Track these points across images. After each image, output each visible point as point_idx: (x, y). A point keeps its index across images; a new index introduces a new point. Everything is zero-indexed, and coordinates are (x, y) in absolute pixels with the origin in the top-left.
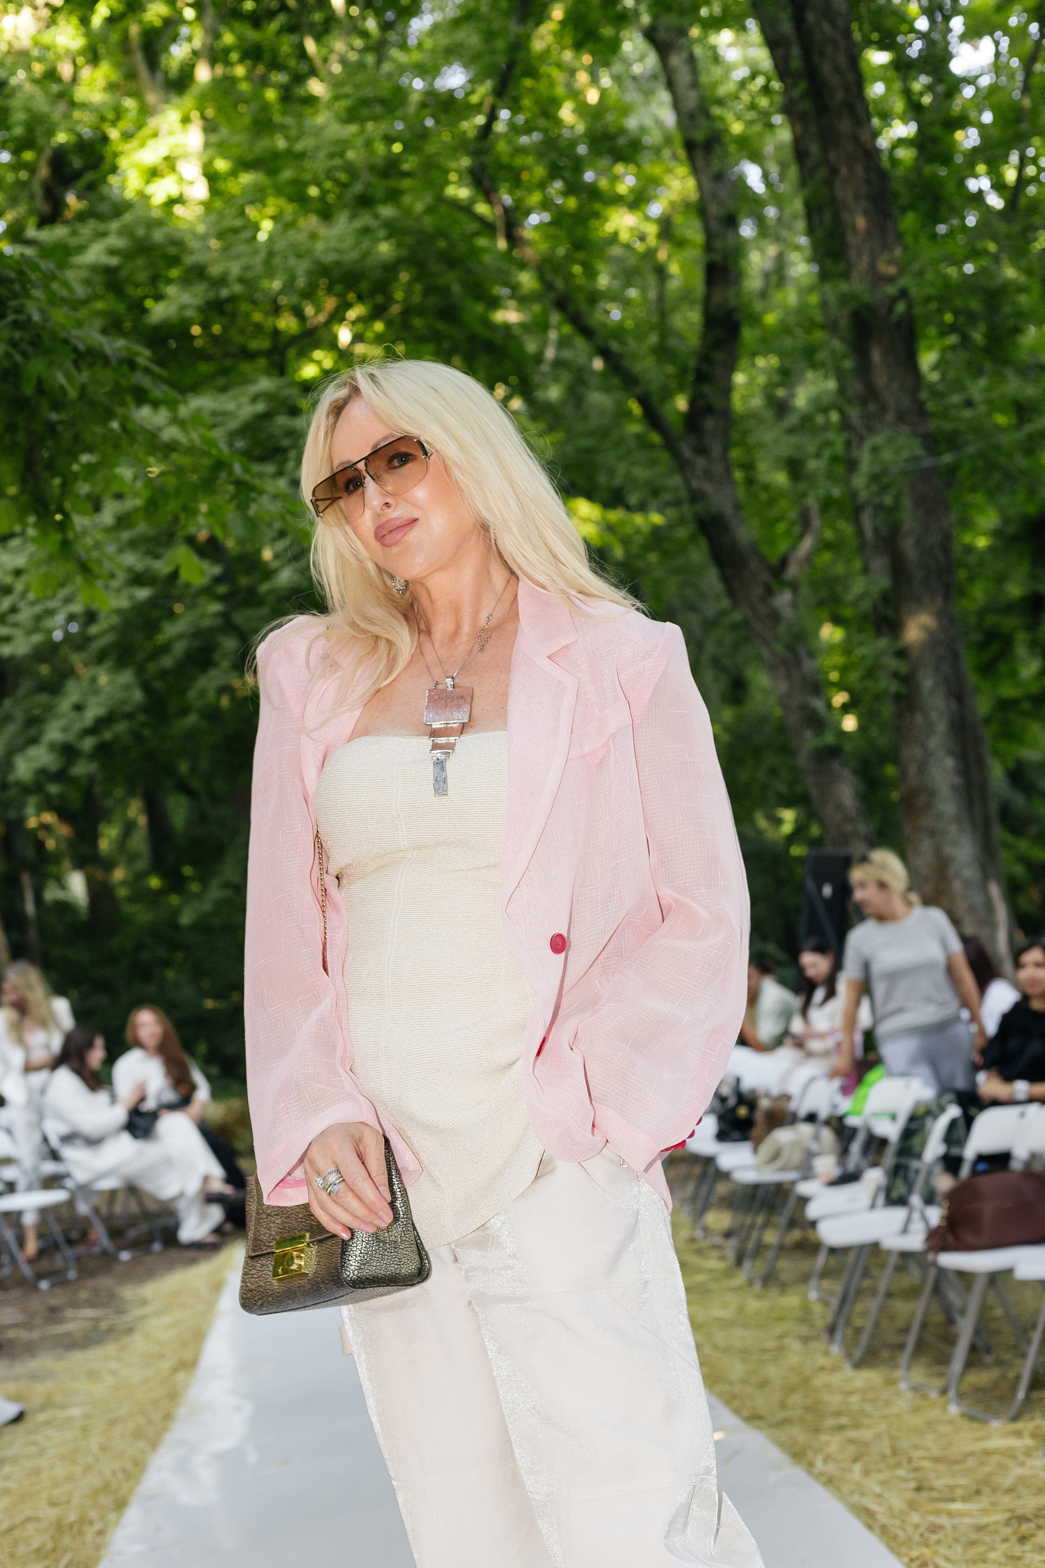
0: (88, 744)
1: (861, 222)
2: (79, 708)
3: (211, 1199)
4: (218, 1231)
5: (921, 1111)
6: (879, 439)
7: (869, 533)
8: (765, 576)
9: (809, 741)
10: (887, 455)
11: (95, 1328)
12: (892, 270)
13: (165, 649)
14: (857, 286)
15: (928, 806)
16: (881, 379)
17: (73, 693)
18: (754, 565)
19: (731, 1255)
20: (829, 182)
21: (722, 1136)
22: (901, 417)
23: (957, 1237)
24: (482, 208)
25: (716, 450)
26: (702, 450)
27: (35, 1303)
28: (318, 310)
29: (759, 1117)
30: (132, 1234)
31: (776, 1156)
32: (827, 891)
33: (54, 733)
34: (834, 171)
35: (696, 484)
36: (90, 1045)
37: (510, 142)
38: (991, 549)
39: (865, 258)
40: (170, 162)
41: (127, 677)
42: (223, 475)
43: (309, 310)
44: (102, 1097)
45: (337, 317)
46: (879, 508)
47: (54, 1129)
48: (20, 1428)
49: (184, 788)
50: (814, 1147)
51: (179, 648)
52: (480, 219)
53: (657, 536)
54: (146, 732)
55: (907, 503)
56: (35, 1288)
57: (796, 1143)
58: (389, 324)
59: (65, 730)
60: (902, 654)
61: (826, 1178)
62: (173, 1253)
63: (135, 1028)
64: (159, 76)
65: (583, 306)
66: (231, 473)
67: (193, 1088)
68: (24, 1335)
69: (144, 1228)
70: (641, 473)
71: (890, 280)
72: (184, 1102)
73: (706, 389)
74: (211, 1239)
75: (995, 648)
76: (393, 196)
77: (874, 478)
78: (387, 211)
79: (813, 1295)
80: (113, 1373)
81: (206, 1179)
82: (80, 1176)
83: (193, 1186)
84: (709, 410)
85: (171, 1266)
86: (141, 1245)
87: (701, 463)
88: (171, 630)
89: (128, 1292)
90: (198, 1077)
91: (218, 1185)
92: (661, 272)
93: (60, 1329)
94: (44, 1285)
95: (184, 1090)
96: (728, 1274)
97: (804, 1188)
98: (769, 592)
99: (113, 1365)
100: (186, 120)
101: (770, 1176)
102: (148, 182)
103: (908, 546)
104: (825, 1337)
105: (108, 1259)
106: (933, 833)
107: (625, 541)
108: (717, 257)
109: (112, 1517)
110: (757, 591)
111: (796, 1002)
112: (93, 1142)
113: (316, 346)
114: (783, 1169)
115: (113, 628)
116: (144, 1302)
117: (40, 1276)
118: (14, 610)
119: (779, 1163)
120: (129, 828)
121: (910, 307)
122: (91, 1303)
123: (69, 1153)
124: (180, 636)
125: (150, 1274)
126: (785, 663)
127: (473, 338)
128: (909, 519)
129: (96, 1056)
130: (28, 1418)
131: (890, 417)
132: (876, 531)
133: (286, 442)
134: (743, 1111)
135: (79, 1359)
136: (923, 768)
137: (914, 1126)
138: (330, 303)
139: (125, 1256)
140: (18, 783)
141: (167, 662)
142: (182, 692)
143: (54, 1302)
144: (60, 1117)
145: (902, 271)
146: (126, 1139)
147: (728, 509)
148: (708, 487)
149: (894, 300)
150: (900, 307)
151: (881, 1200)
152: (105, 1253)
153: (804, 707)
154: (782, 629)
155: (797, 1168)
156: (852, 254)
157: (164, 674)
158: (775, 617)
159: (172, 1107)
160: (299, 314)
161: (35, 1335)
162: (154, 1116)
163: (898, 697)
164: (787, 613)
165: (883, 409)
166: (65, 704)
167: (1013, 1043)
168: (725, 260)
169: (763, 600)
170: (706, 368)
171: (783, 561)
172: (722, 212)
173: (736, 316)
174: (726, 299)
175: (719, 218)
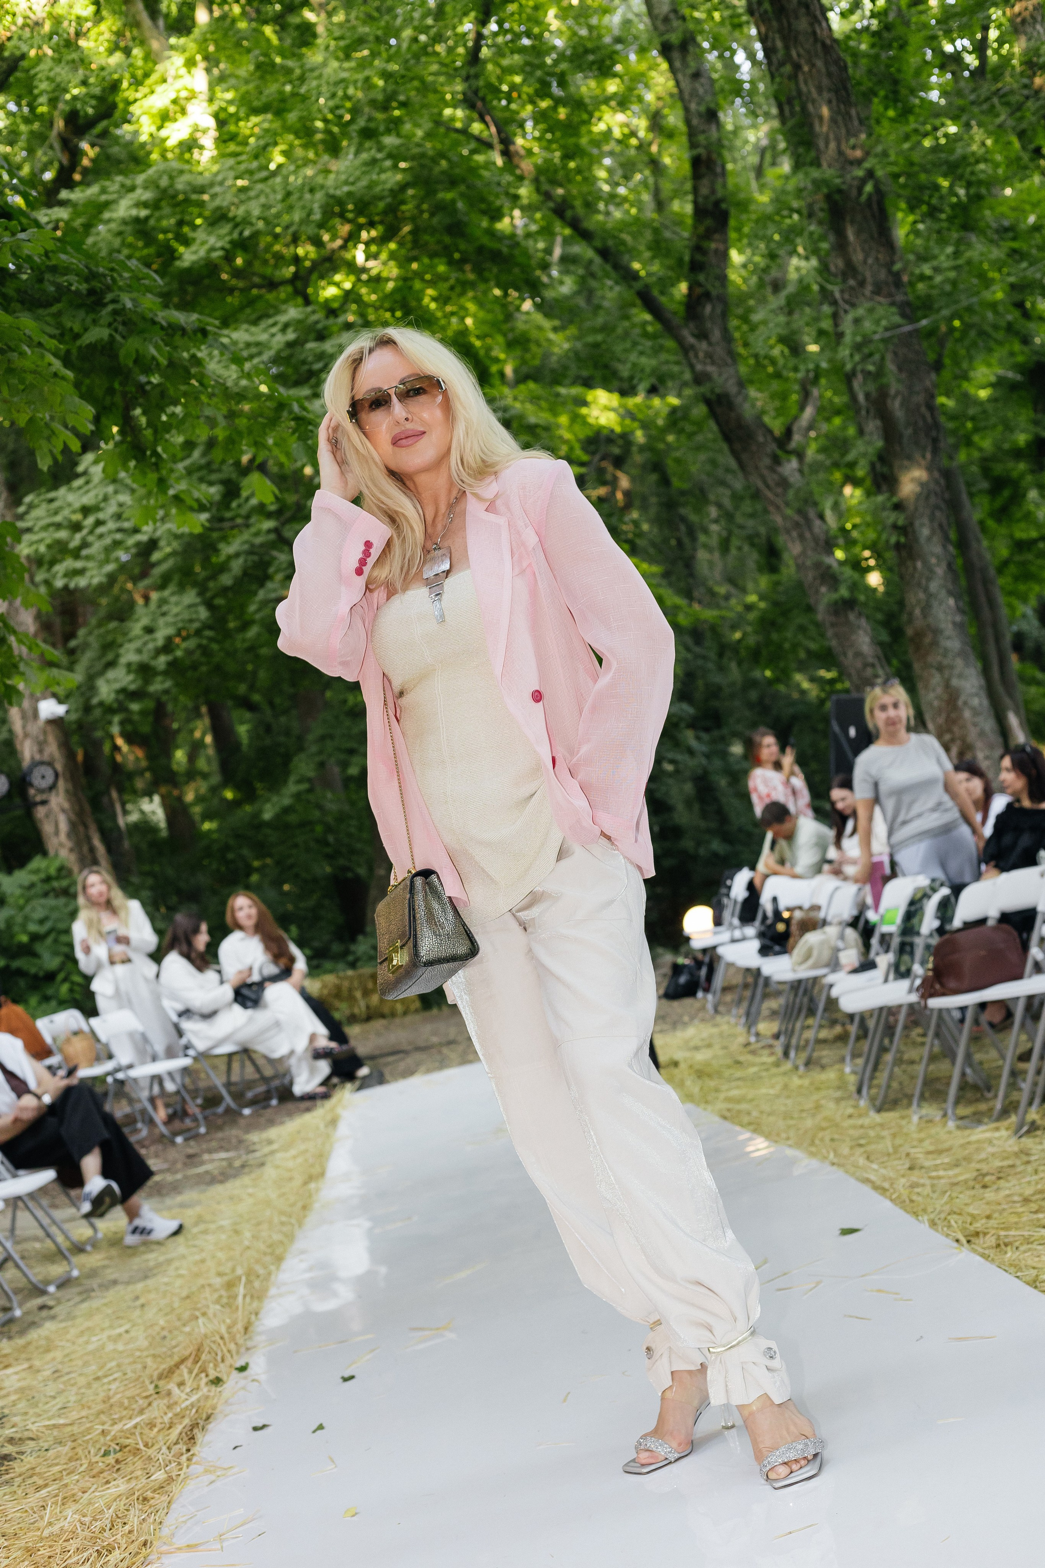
0: (162, 661)
1: (825, 111)
2: (149, 630)
3: (318, 1055)
4: (325, 1082)
5: (919, 895)
6: (860, 312)
7: (861, 397)
8: (772, 447)
9: (825, 597)
10: (868, 325)
11: (230, 1165)
12: (858, 153)
13: (223, 568)
14: (828, 172)
15: (935, 643)
16: (858, 257)
17: (142, 618)
18: (760, 438)
19: (779, 1050)
20: (793, 77)
21: (764, 951)
22: (878, 290)
23: (942, 985)
24: (477, 127)
25: (715, 334)
26: (703, 335)
27: (172, 1153)
28: (333, 238)
29: (794, 928)
30: (250, 1095)
31: (808, 956)
32: (852, 732)
33: (129, 655)
34: (797, 67)
35: (699, 367)
36: (196, 931)
37: (497, 64)
38: (992, 400)
39: (833, 145)
40: (180, 106)
41: (190, 597)
42: (285, 414)
43: (326, 237)
44: (211, 975)
45: (352, 238)
46: (867, 374)
47: (171, 1007)
48: (180, 1239)
49: (247, 704)
50: (840, 944)
51: (237, 566)
52: (478, 139)
53: (675, 417)
54: (215, 646)
55: (891, 366)
56: (173, 1143)
57: (822, 943)
58: (401, 244)
59: (139, 651)
60: (898, 507)
61: (849, 968)
62: (290, 1106)
63: (233, 912)
64: (161, 23)
65: (580, 211)
66: (291, 412)
67: (292, 960)
68: (169, 1178)
69: (261, 1089)
70: (648, 362)
71: (859, 162)
72: (286, 973)
73: (701, 278)
74: (322, 1089)
75: (1006, 493)
76: (394, 125)
77: (857, 347)
78: (390, 141)
79: (848, 1070)
80: (250, 1195)
81: (313, 1037)
82: (201, 1045)
83: (301, 1044)
84: (707, 295)
85: (290, 1115)
86: (260, 1102)
87: (703, 347)
88: (227, 549)
89: (254, 1137)
90: (294, 950)
91: (324, 1042)
92: (655, 164)
93: (201, 1170)
94: (179, 1140)
95: (283, 962)
96: (777, 1064)
97: (831, 978)
98: (776, 461)
99: (250, 1190)
100: (190, 63)
101: (805, 973)
102: (160, 128)
103: (896, 406)
104: (855, 1096)
105: (232, 1115)
106: (940, 668)
107: (645, 425)
108: (700, 151)
109: (273, 1268)
110: (766, 462)
111: (831, 833)
112: (209, 1016)
113: (335, 270)
114: (815, 966)
115: (174, 554)
116: (270, 1142)
117: (176, 1134)
118: (85, 545)
119: (810, 962)
120: (196, 748)
121: (877, 187)
122: (221, 1148)
123: (187, 1025)
124: (237, 555)
125: (271, 1123)
126: (797, 525)
127: (481, 250)
128: (894, 382)
129: (202, 940)
130: (184, 1232)
131: (868, 289)
132: (867, 395)
134: (781, 927)
135: (218, 1190)
136: (926, 609)
137: (913, 908)
138: (345, 229)
139: (247, 1111)
140: (101, 704)
141: (226, 580)
142: (243, 607)
143: (190, 1151)
144: (174, 997)
145: (867, 154)
146: (237, 1008)
147: (732, 388)
148: (710, 369)
149: (863, 182)
150: (869, 188)
151: (891, 976)
152: (228, 1111)
153: (818, 565)
154: (791, 494)
155: (827, 965)
156: (821, 144)
157: (225, 590)
158: (784, 483)
159: (274, 979)
160: (317, 242)
161: (179, 1176)
162: (260, 986)
163: (898, 546)
164: (795, 479)
165: (862, 284)
166: (136, 628)
167: (1007, 839)
168: (709, 153)
169: (772, 470)
170: (699, 257)
171: (788, 432)
172: (702, 109)
173: (724, 206)
174: (713, 191)
175: (700, 115)
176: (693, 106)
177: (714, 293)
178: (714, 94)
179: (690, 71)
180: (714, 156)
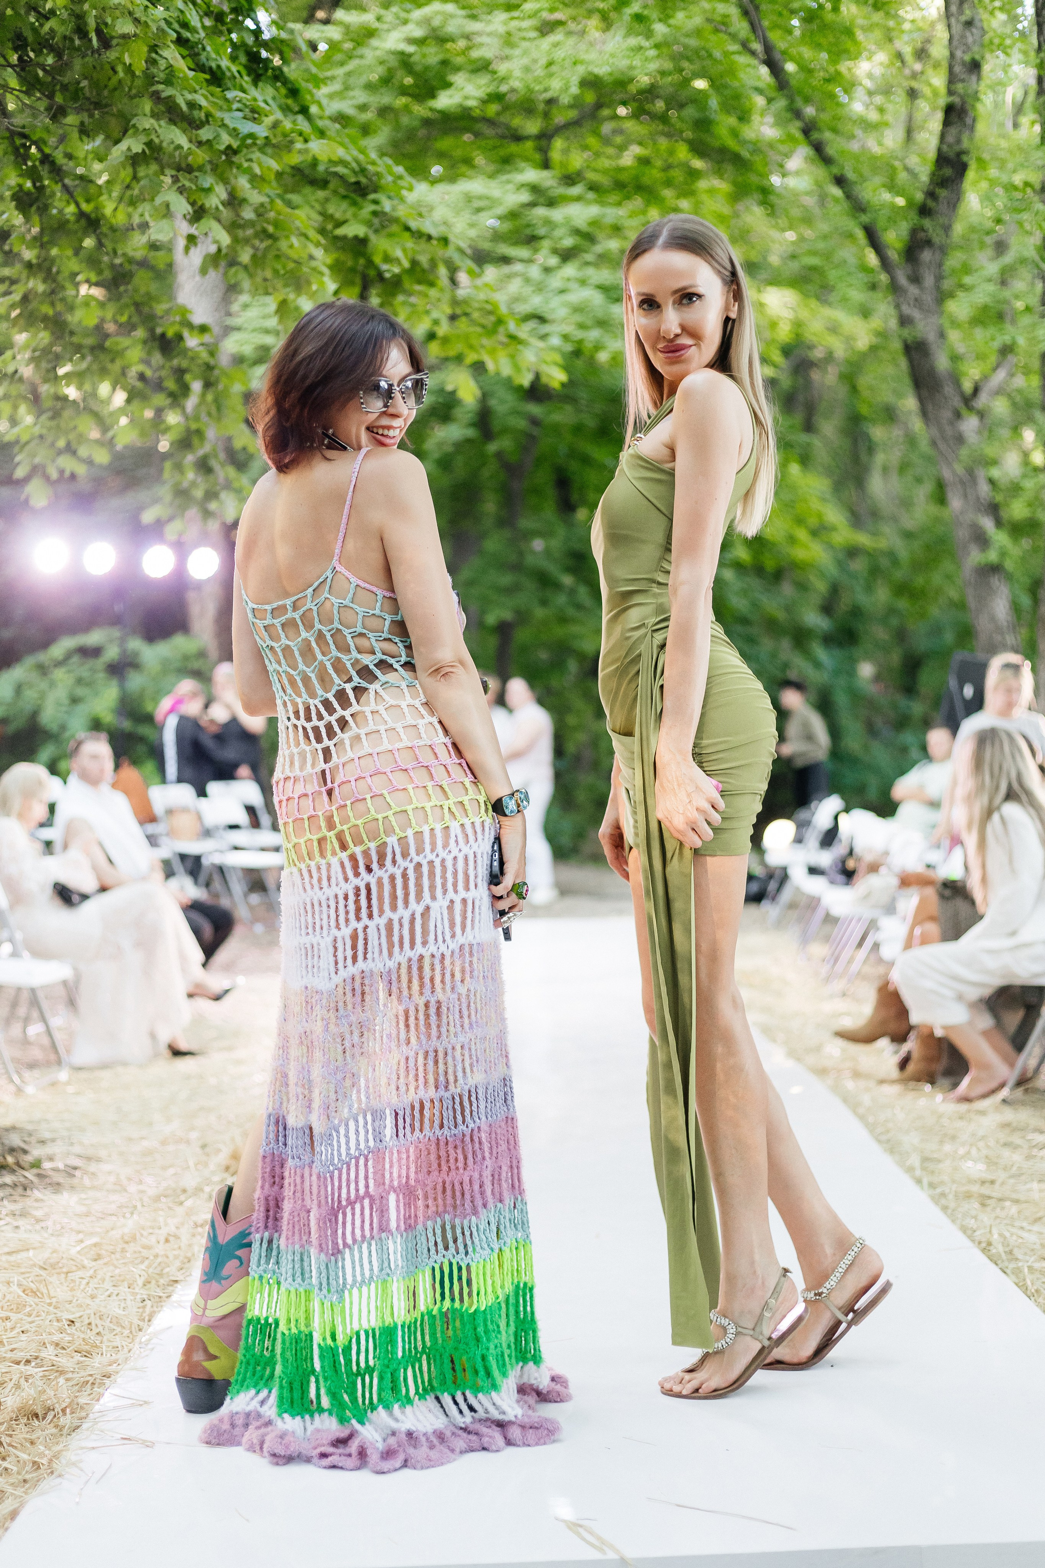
8: (957, 402)
9: (974, 556)
18: (948, 389)
19: (822, 974)
25: (929, 280)
26: (915, 279)
32: (969, 692)
35: (906, 310)
65: (827, 135)
73: (927, 223)
84: (928, 243)
87: (913, 290)
98: (958, 415)
108: (956, 99)
110: (947, 414)
126: (962, 483)
133: (542, 231)
147: (931, 337)
148: (916, 314)
154: (964, 452)
158: (960, 439)
164: (972, 437)
168: (964, 103)
169: (951, 423)
170: (930, 203)
171: (976, 390)
172: (967, 58)
173: (965, 158)
174: (959, 141)
175: (964, 63)
176: (959, 54)
177: (936, 240)
178: (982, 46)
179: (963, 18)
180: (968, 107)
